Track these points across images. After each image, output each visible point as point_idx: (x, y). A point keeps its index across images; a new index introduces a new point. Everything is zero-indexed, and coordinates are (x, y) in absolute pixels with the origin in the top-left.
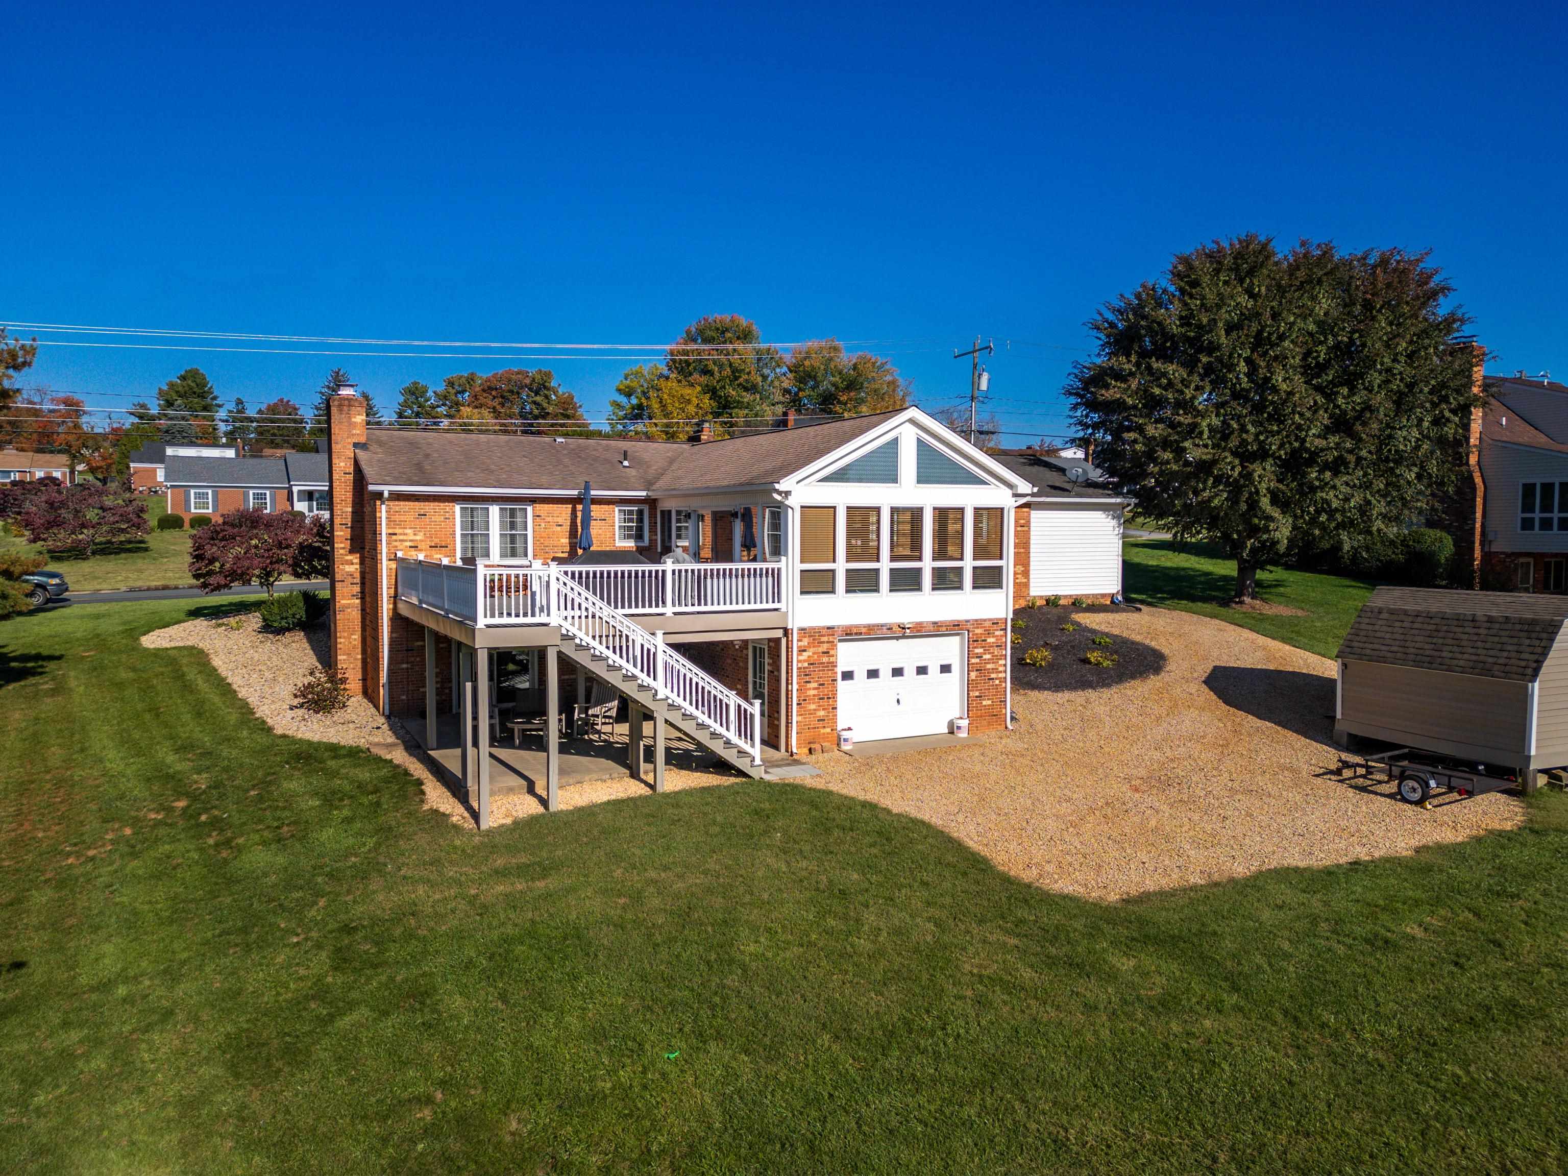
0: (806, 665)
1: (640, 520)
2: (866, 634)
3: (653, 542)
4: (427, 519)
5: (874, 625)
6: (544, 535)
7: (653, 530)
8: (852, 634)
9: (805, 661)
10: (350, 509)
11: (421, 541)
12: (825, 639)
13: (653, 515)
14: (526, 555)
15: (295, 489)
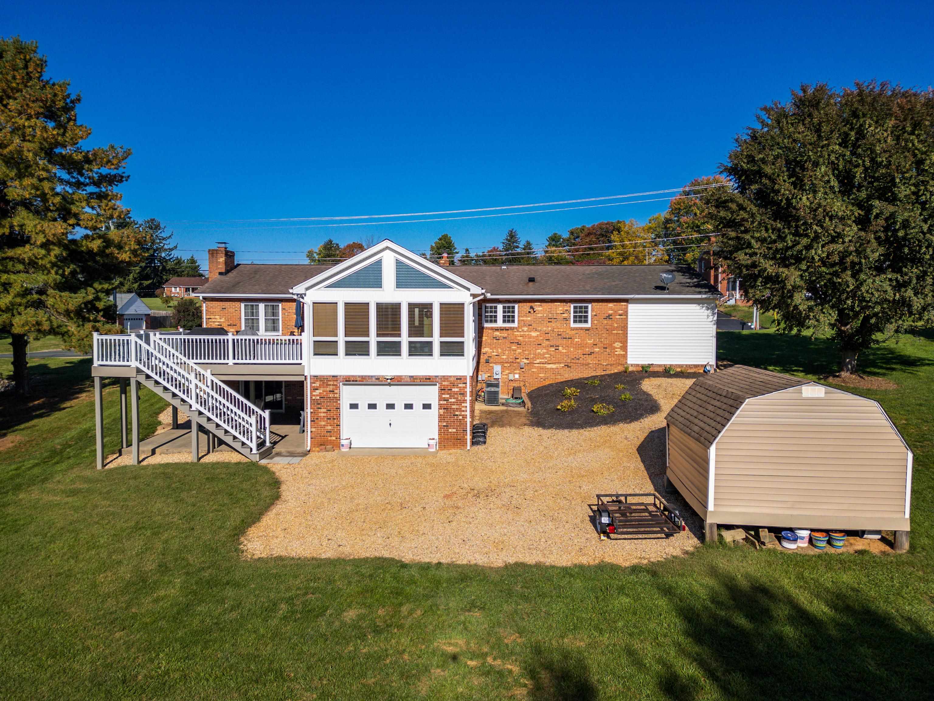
0: (318, 398)
2: (360, 381)
4: (226, 311)
5: (366, 376)
6: (287, 319)
8: (350, 381)
9: (317, 395)
12: (331, 383)
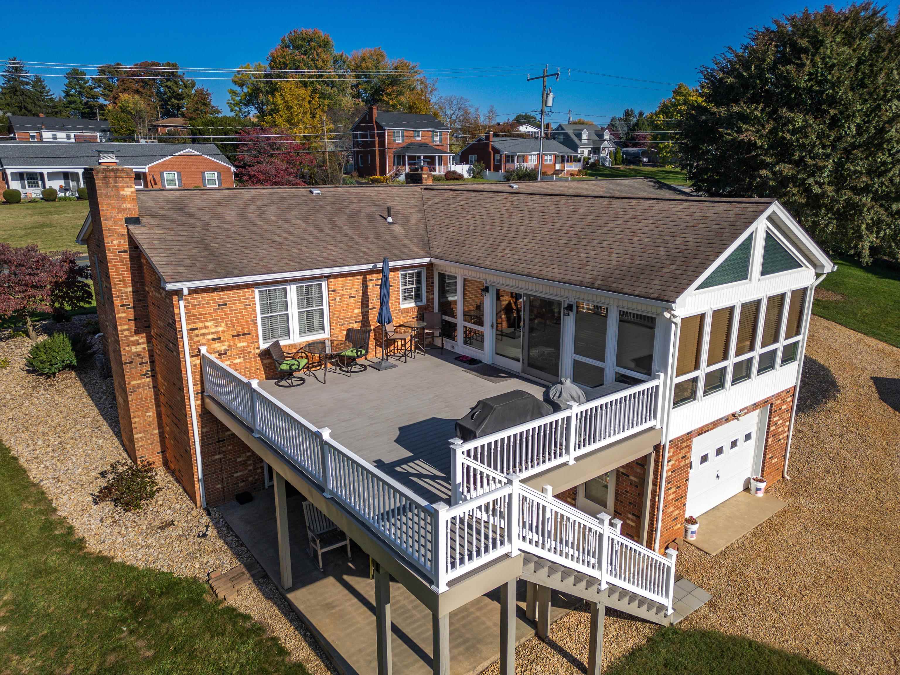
1: (419, 282)
3: (430, 301)
4: (227, 309)
6: (339, 308)
7: (430, 290)
10: (130, 289)
11: (223, 331)
13: (430, 277)
14: (323, 328)
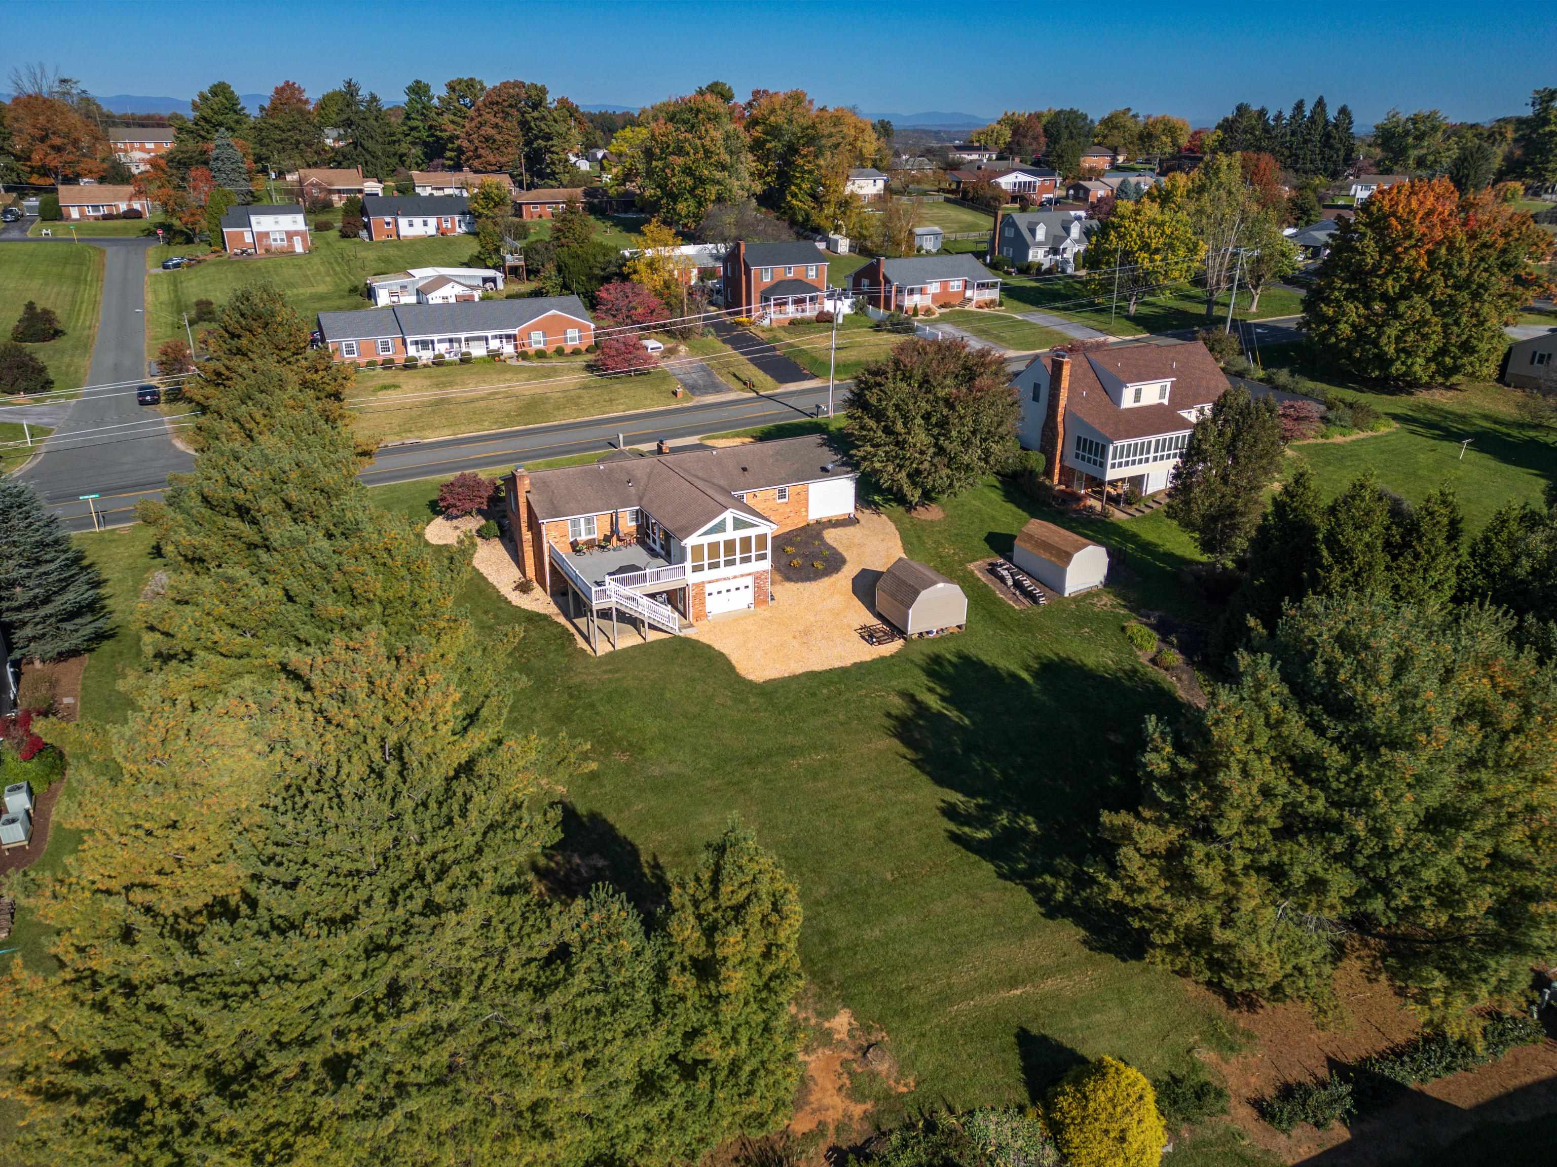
0: (695, 594)
2: (716, 581)
3: (642, 523)
4: (559, 528)
5: (719, 578)
6: (601, 526)
7: (642, 518)
8: (711, 582)
11: (557, 535)
12: (701, 585)
14: (594, 534)
15: (409, 340)
